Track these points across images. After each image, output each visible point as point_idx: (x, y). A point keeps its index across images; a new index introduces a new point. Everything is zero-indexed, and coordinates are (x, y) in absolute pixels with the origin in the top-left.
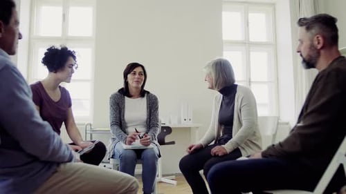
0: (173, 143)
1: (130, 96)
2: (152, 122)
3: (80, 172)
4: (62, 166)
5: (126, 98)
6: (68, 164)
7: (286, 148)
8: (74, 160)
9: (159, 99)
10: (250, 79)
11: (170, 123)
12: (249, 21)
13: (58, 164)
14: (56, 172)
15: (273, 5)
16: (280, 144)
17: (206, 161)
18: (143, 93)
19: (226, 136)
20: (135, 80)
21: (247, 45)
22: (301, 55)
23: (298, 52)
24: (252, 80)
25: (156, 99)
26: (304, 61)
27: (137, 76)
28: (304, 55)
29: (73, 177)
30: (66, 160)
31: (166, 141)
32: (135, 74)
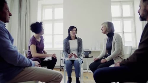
0: (92, 57)
1: (71, 39)
2: (80, 49)
3: (34, 71)
4: (26, 68)
5: (70, 40)
6: (29, 67)
7: (130, 60)
8: (32, 65)
9: (83, 40)
10: (124, 31)
11: (92, 49)
12: (123, 9)
13: (24, 67)
14: (23, 71)
15: (133, 1)
16: (127, 59)
17: (98, 65)
18: (76, 38)
19: (109, 55)
20: (73, 33)
21: (122, 18)
22: (139, 14)
23: (138, 12)
24: (125, 32)
25: (81, 40)
26: (141, 17)
27: (74, 32)
28: (141, 14)
29: (30, 73)
30: (28, 66)
31: (89, 56)
32: (73, 31)
